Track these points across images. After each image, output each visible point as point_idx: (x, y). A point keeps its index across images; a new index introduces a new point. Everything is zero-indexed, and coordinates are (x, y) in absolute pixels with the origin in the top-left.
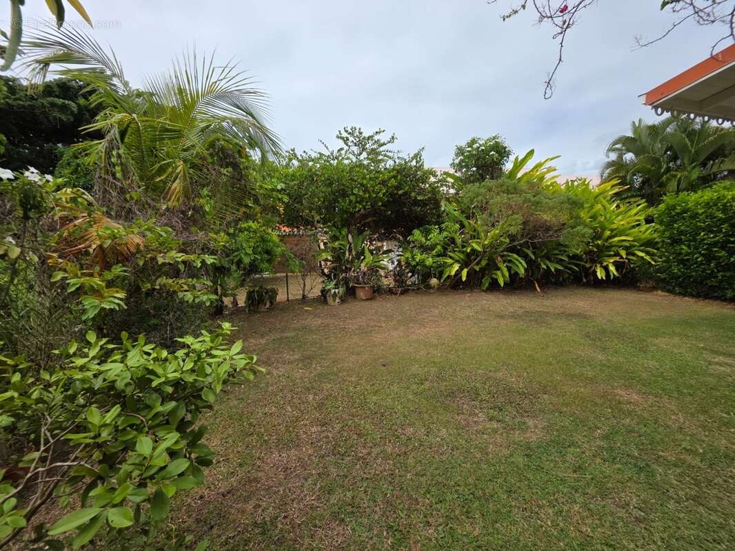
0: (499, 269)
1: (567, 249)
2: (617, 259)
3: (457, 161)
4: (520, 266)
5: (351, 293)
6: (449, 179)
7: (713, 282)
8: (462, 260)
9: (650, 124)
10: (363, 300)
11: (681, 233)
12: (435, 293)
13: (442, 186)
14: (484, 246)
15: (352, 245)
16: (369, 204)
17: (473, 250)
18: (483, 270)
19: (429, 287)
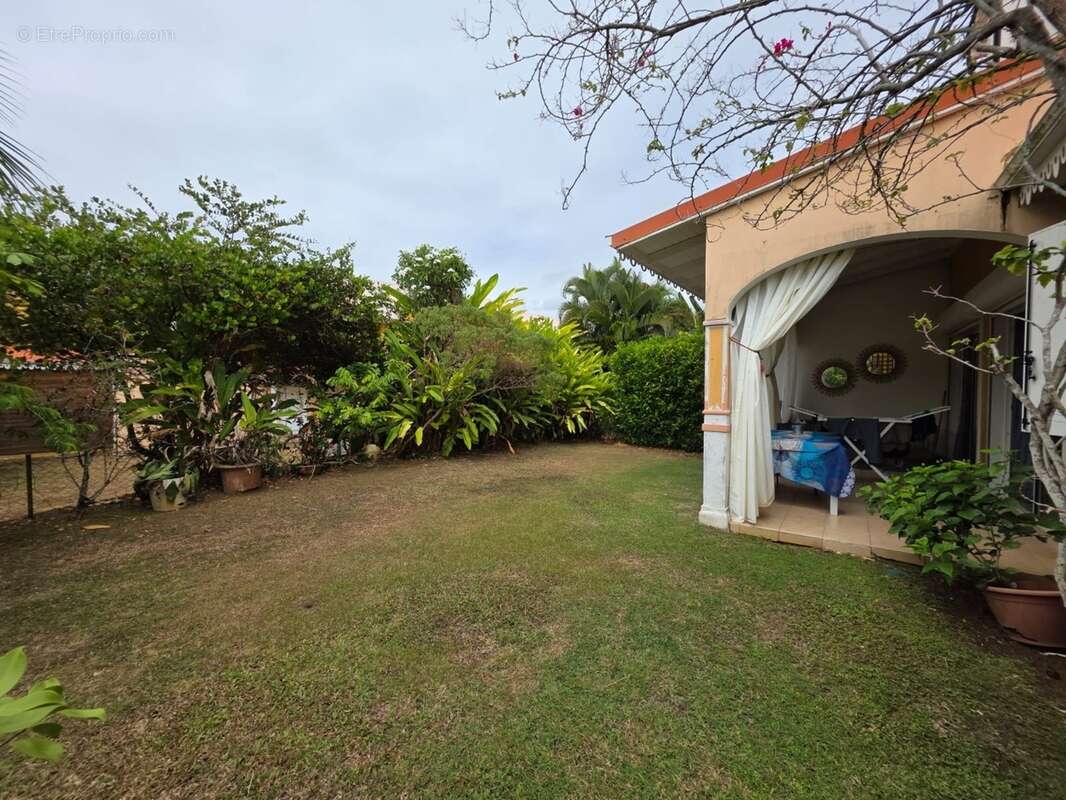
0: (464, 425)
1: (539, 399)
2: (584, 409)
3: (403, 273)
4: (491, 420)
5: (212, 482)
6: (391, 297)
7: (657, 431)
8: (414, 414)
9: (597, 270)
10: (238, 493)
11: (632, 382)
12: (375, 466)
13: (381, 305)
14: (446, 395)
15: (214, 392)
16: (254, 319)
17: (431, 401)
18: (443, 428)
19: (364, 459)
